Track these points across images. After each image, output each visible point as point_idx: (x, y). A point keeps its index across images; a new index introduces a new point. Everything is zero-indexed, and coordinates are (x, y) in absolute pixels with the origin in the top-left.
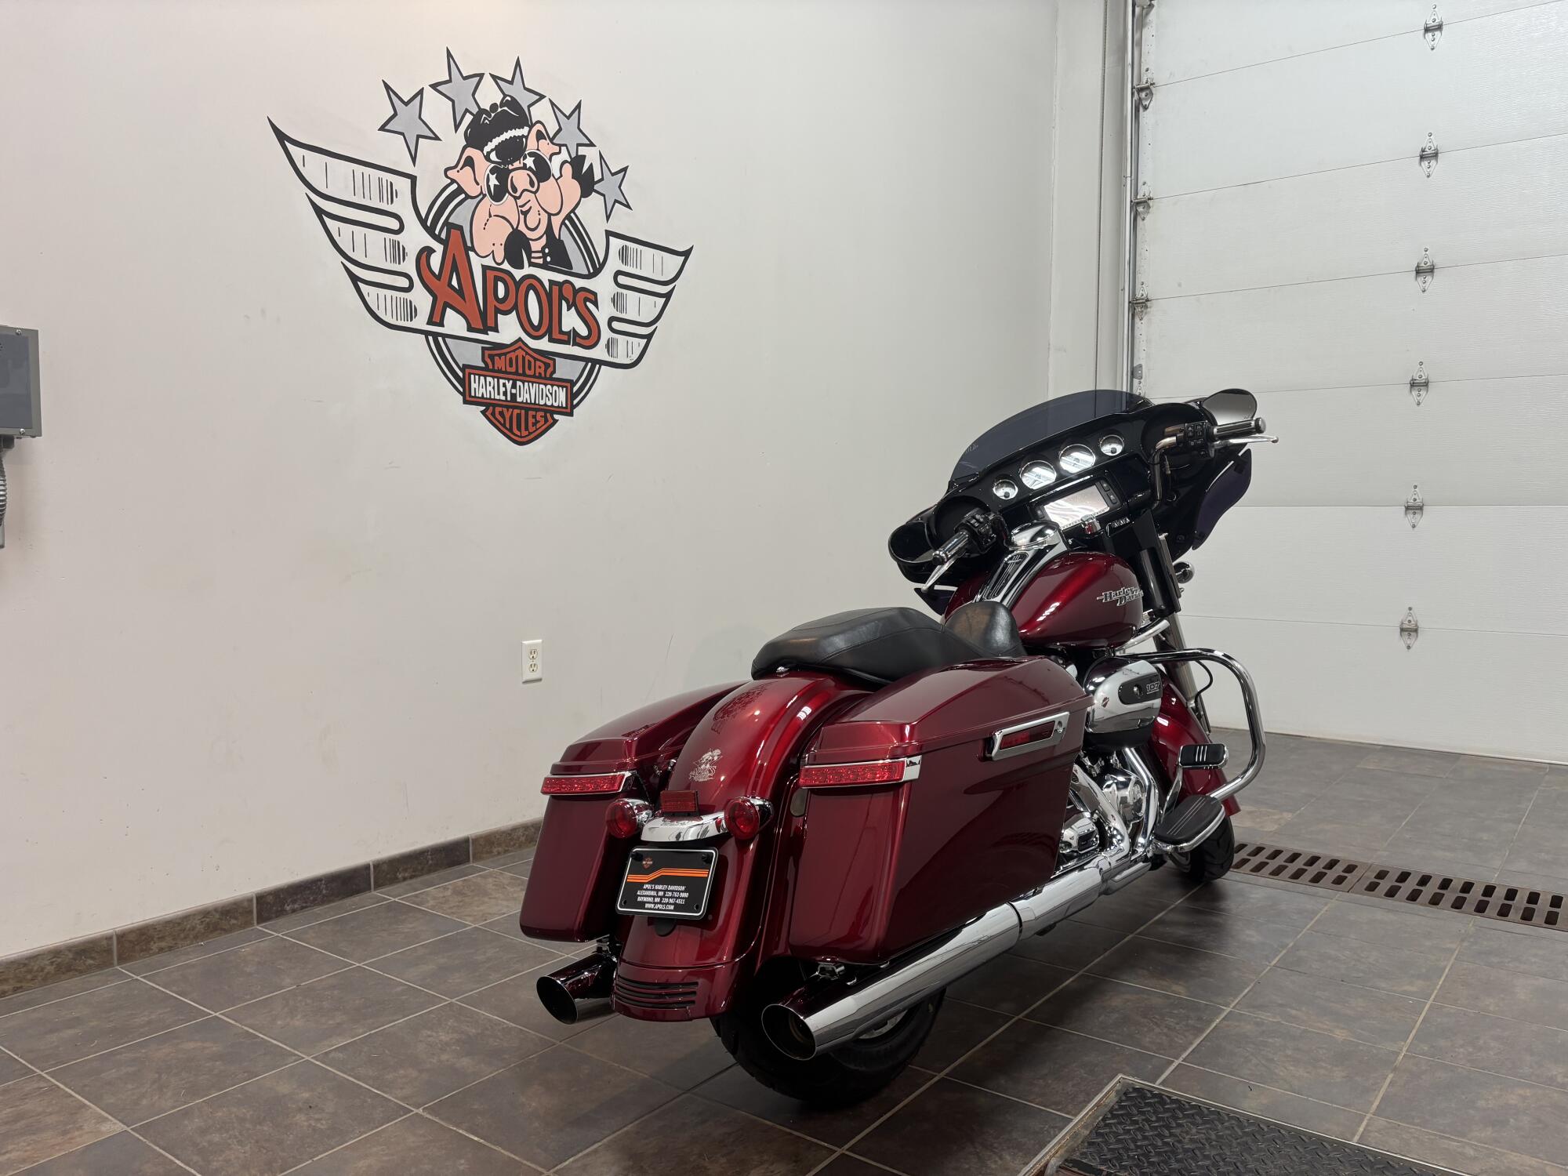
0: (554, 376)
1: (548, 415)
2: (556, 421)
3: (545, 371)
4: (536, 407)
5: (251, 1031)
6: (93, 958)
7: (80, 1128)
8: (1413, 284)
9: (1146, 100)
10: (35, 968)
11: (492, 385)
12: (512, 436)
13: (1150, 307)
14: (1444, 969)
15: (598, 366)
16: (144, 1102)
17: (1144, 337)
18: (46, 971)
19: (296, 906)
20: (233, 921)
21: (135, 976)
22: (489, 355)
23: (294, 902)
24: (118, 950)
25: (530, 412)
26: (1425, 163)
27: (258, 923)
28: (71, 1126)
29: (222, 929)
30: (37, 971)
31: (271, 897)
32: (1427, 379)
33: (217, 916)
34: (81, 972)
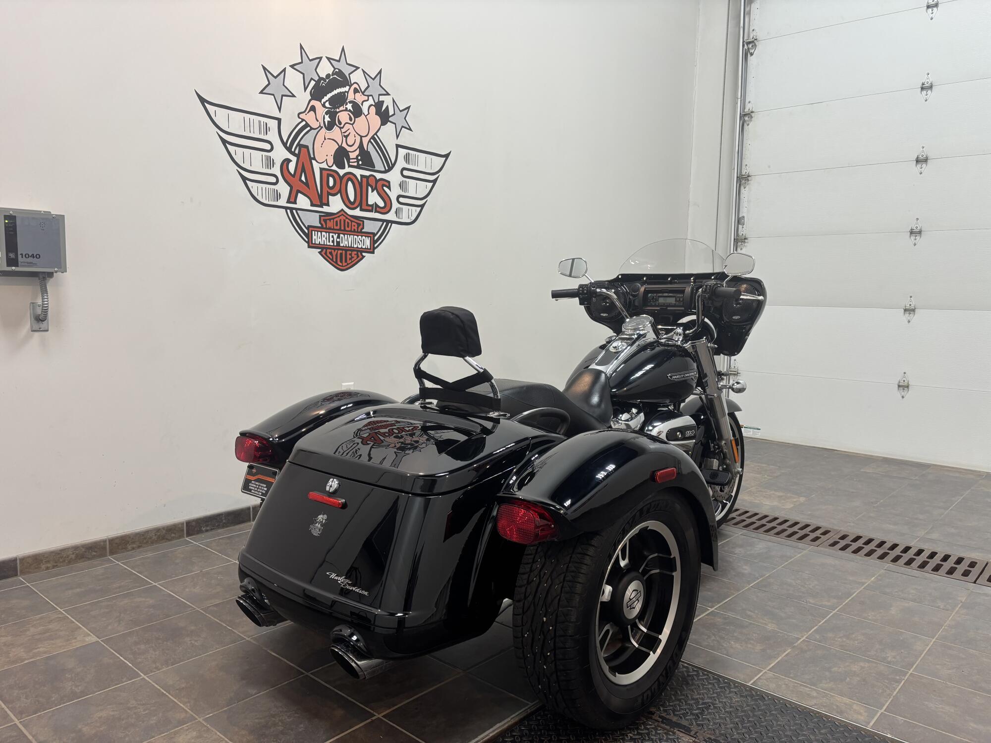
0: (363, 231)
1: (359, 253)
2: (364, 256)
3: (358, 228)
4: (352, 249)
5: (172, 594)
6: (94, 552)
7: (76, 638)
8: (916, 169)
9: (753, 49)
10: (64, 556)
11: (325, 236)
12: (337, 266)
13: (751, 180)
14: (854, 593)
15: (390, 224)
16: (110, 627)
17: (746, 199)
18: (70, 558)
19: (208, 528)
20: (173, 535)
21: (117, 563)
22: (324, 220)
23: (207, 526)
24: (109, 547)
25: (348, 252)
26: (924, 92)
27: (187, 537)
28: (71, 637)
29: (167, 539)
30: (65, 557)
31: (194, 523)
32: (921, 229)
33: (164, 532)
34: (89, 559)
